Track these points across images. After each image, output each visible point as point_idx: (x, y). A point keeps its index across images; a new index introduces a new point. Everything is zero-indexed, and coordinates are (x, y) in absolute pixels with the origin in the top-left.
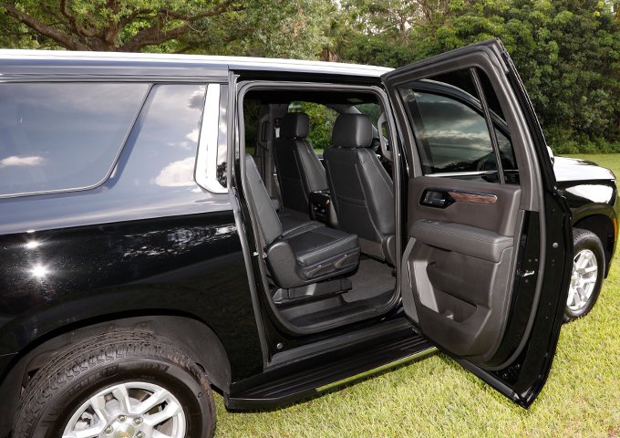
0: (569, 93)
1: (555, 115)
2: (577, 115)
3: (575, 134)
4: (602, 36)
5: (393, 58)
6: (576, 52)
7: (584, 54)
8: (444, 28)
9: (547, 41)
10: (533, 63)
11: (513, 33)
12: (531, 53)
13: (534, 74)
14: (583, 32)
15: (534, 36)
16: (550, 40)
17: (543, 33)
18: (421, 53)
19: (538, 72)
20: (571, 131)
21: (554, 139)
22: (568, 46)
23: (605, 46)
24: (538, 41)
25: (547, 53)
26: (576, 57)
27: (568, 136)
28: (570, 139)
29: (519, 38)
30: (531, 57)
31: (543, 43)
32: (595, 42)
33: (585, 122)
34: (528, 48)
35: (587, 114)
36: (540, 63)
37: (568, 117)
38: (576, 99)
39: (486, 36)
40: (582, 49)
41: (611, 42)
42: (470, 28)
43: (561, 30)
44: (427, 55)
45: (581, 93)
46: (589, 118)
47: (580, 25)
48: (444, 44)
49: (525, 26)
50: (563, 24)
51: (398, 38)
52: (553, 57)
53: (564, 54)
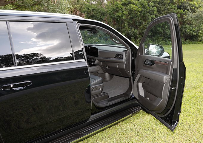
0: (161, 25)
1: (157, 32)
2: (164, 32)
3: (164, 39)
4: (171, 6)
5: (99, 12)
6: (163, 11)
7: (165, 11)
8: (117, 2)
9: (153, 7)
10: (149, 14)
11: (141, 4)
12: (148, 11)
13: (149, 18)
14: (165, 4)
15: (148, 5)
16: (154, 7)
17: (151, 4)
18: (109, 11)
19: (150, 18)
20: (162, 37)
21: (157, 40)
22: (160, 9)
23: (172, 9)
24: (150, 7)
25: (153, 11)
26: (163, 12)
27: (161, 39)
28: (162, 40)
29: (143, 6)
30: (148, 12)
31: (151, 7)
32: (169, 7)
33: (167, 34)
34: (146, 9)
35: (167, 31)
36: (151, 15)
37: (161, 33)
38: (163, 26)
39: (132, 5)
40: (164, 10)
41: (174, 8)
42: (126, 2)
43: (157, 3)
44: (111, 11)
45: (165, 25)
46: (168, 33)
47: (163, 2)
48: (117, 8)
49: (145, 2)
50: (158, 1)
51: (102, 5)
52: (155, 12)
53: (159, 11)
